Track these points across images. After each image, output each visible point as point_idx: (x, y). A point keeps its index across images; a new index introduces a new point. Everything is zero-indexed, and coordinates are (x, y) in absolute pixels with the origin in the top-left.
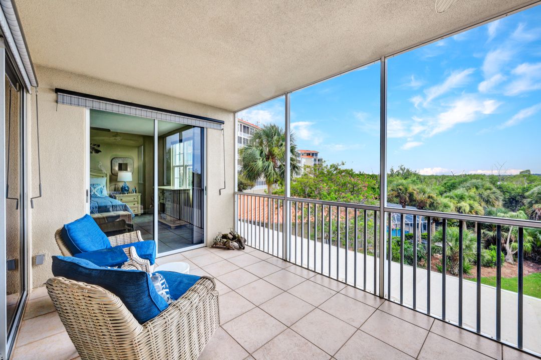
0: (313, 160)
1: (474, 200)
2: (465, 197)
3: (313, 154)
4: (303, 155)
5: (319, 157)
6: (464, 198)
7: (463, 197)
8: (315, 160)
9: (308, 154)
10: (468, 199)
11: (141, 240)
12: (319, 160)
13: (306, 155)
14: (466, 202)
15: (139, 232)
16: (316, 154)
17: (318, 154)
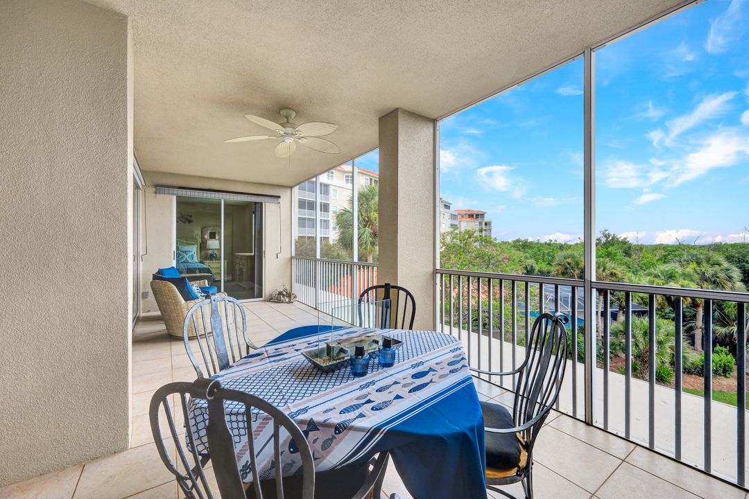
0: (478, 223)
1: (692, 280)
2: (676, 274)
3: (477, 215)
4: (462, 217)
5: (486, 219)
6: (674, 277)
7: (673, 275)
8: (481, 224)
9: (471, 216)
10: (681, 279)
11: (207, 286)
12: (486, 224)
13: (468, 216)
14: (677, 282)
15: (206, 281)
16: (482, 215)
17: (486, 215)
